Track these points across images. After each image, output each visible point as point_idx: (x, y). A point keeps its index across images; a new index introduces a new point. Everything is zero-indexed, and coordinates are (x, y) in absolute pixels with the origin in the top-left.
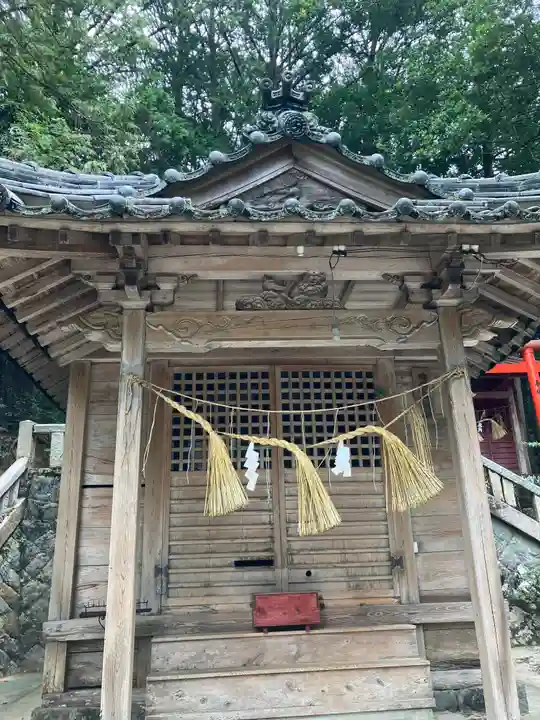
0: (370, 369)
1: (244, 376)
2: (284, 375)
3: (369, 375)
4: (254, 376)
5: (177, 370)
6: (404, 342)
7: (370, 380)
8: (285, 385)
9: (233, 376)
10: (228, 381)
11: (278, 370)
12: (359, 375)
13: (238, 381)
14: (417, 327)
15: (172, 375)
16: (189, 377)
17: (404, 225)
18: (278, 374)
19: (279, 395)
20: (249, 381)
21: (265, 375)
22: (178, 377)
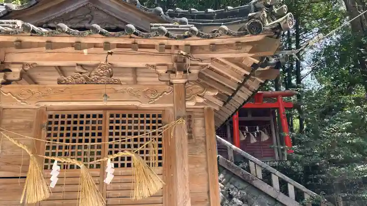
0: (160, 113)
1: (88, 116)
2: (112, 116)
3: (160, 116)
4: (94, 116)
5: (51, 113)
6: (153, 103)
7: (160, 119)
8: (112, 122)
9: (82, 116)
10: (79, 119)
11: (108, 113)
12: (154, 116)
13: (85, 119)
14: (161, 95)
15: (47, 116)
16: (57, 117)
17: (133, 40)
18: (108, 116)
19: (108, 127)
20: (91, 119)
21: (101, 116)
22: (51, 116)
